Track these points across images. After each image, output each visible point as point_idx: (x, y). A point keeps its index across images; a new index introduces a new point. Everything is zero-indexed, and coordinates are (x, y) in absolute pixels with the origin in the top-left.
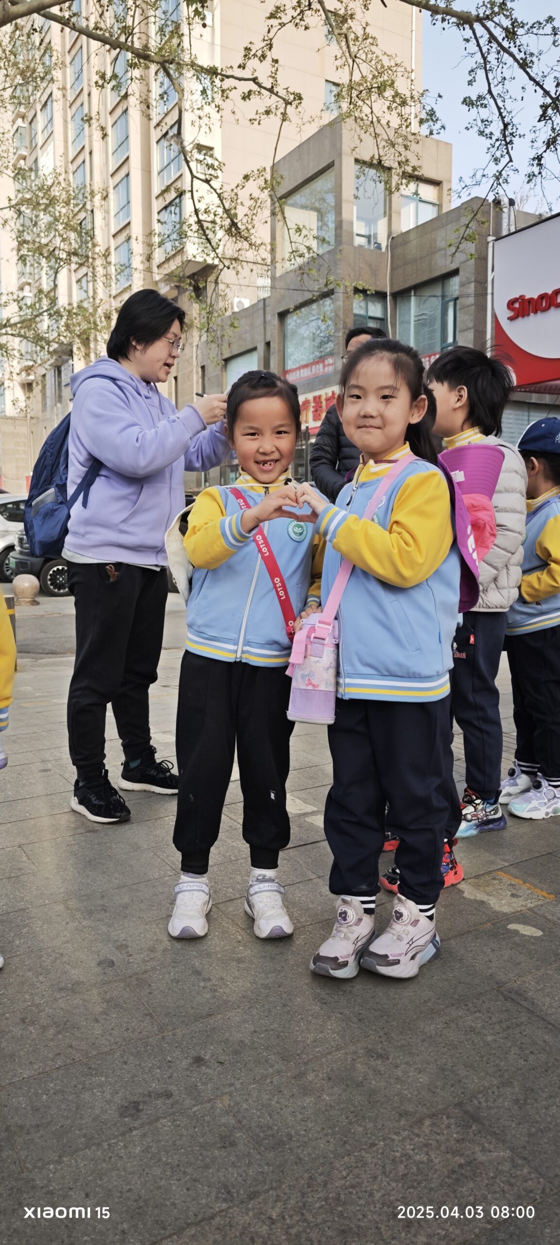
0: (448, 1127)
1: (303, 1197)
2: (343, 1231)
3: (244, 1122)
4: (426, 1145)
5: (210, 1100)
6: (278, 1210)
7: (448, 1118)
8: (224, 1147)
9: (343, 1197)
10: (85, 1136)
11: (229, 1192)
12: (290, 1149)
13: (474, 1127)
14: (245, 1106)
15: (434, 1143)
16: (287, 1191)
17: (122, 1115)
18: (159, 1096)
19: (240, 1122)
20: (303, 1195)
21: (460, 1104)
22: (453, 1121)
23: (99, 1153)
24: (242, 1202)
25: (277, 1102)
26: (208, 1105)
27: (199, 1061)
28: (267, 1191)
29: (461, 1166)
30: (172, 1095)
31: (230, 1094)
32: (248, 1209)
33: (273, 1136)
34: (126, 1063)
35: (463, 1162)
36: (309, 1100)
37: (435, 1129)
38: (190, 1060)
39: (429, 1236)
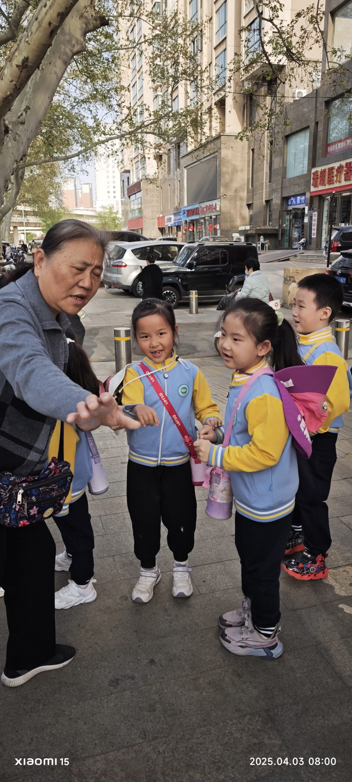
0: (257, 722)
1: (177, 744)
2: (189, 765)
3: (163, 699)
4: (242, 730)
5: (151, 684)
6: (163, 748)
7: (259, 717)
8: (150, 711)
9: (194, 748)
10: (91, 693)
11: (145, 735)
12: (179, 718)
13: (269, 725)
14: (166, 691)
15: (247, 729)
16: (171, 739)
17: (110, 685)
18: (129, 678)
19: (161, 699)
20: (177, 743)
21: (267, 711)
22: (260, 719)
23: (95, 703)
24: (149, 741)
25: (181, 692)
26: (149, 687)
27: (152, 662)
28: (162, 738)
29: (255, 744)
30: (134, 678)
31: (161, 683)
32: (151, 745)
33: (173, 709)
34: (119, 657)
35: (256, 742)
36: (196, 693)
37: (250, 722)
38: (148, 661)
39: (226, 776)
